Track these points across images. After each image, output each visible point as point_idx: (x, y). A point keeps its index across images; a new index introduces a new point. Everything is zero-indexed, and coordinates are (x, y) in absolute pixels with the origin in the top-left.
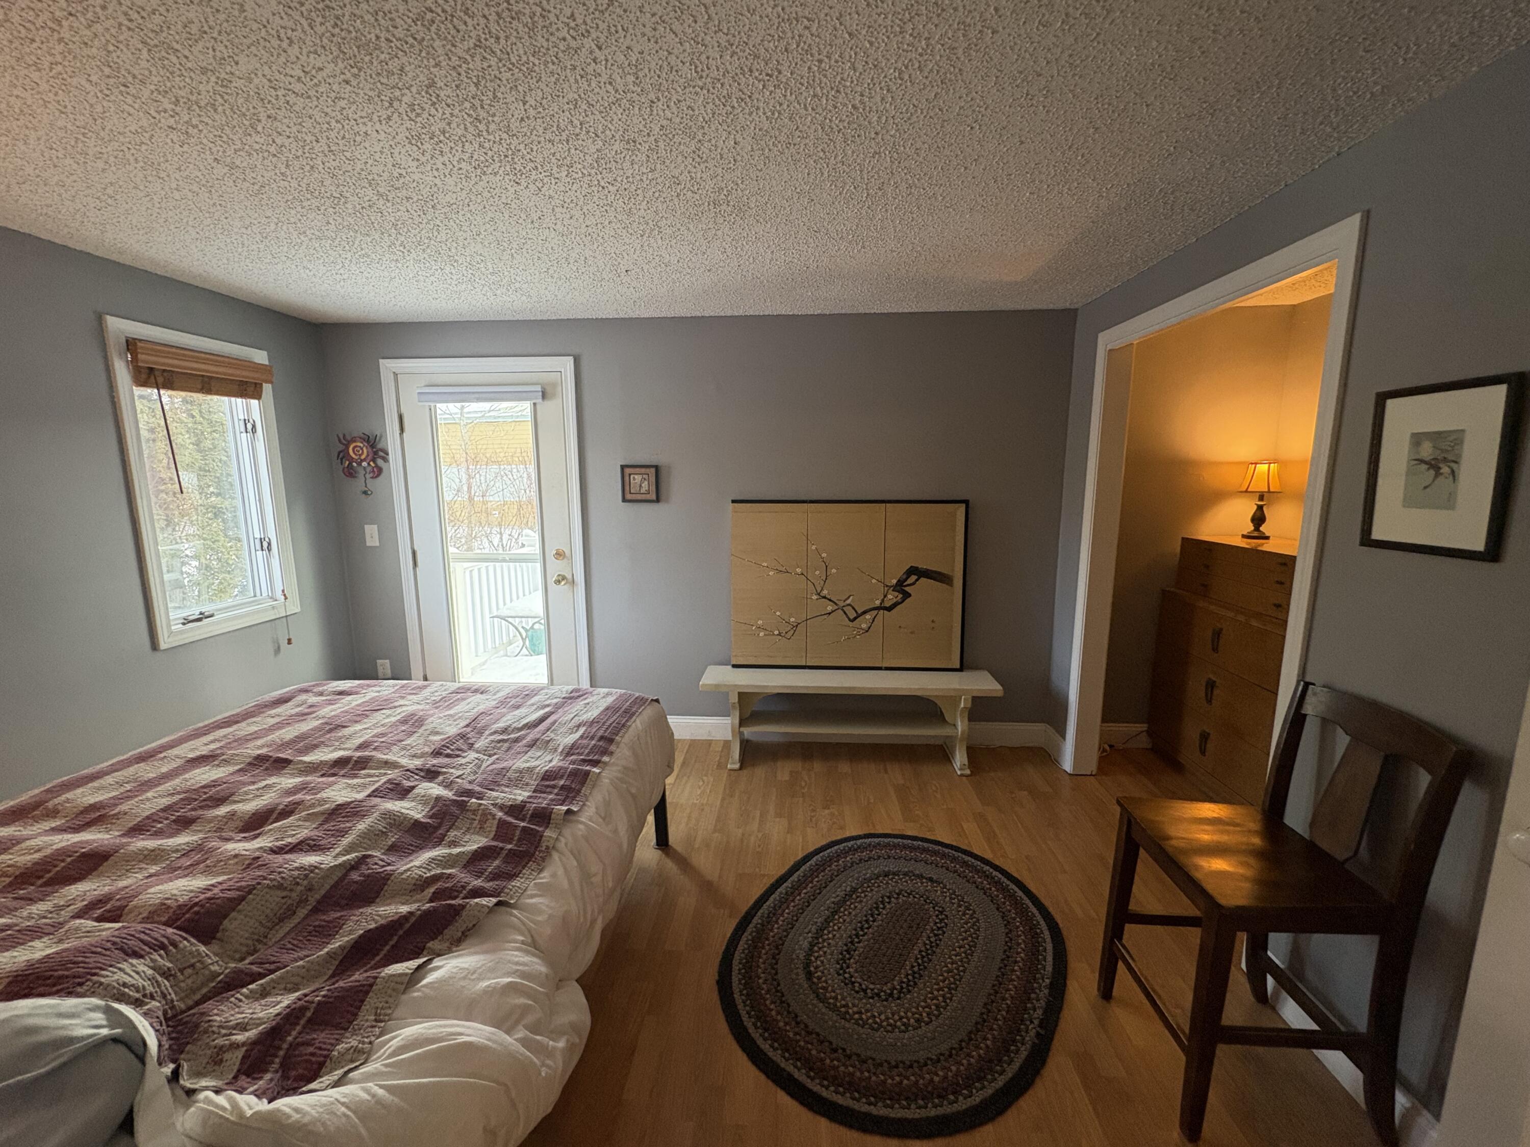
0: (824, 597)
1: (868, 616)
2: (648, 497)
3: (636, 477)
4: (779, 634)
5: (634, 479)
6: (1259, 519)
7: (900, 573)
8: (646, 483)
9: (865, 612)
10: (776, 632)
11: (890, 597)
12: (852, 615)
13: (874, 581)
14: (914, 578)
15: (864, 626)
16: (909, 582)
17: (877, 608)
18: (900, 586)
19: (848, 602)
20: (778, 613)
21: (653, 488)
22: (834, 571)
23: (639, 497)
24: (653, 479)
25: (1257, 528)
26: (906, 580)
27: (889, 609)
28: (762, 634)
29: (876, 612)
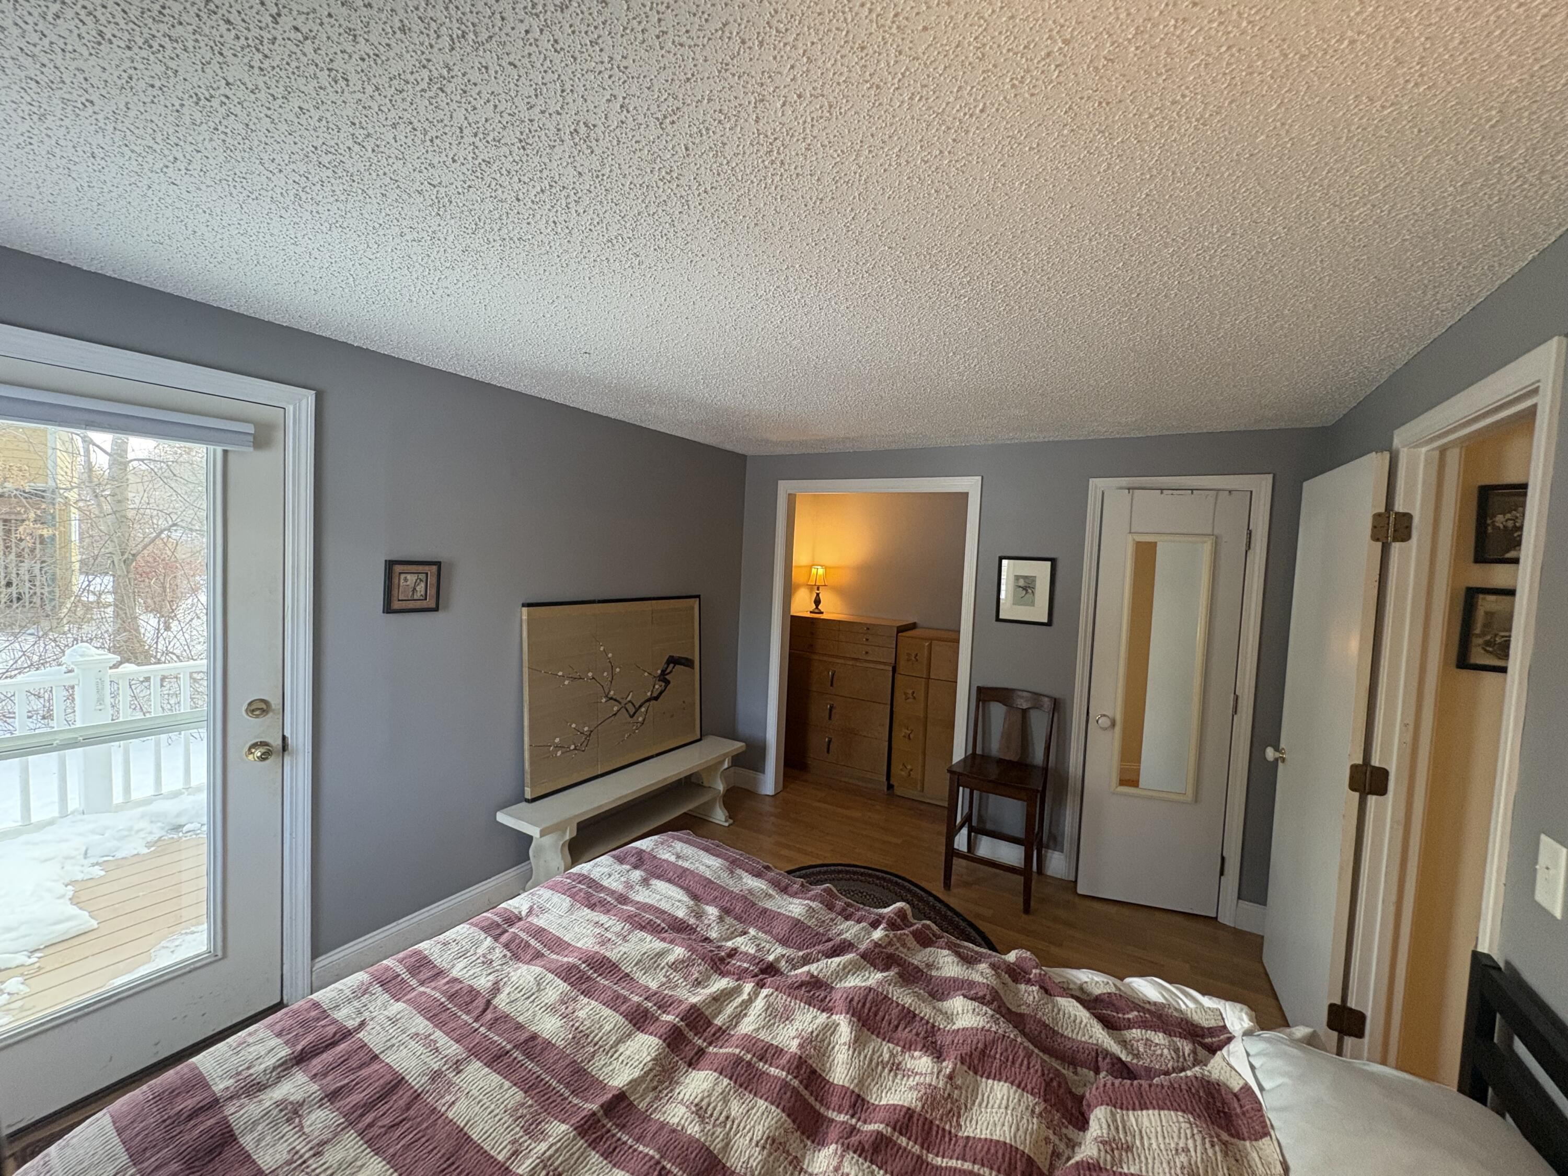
0: (611, 698)
1: (643, 709)
2: (424, 604)
3: (409, 577)
4: (575, 749)
5: (406, 580)
6: (817, 602)
7: (663, 665)
8: (423, 585)
9: (640, 706)
10: (572, 747)
11: (657, 687)
12: (632, 710)
13: (646, 674)
14: (671, 665)
15: (641, 719)
16: (668, 671)
17: (649, 700)
18: (663, 678)
19: (629, 698)
20: (574, 726)
21: (432, 592)
22: (618, 670)
23: (411, 605)
24: (432, 580)
25: (817, 607)
26: (667, 668)
27: (656, 698)
28: (559, 753)
29: (647, 704)
